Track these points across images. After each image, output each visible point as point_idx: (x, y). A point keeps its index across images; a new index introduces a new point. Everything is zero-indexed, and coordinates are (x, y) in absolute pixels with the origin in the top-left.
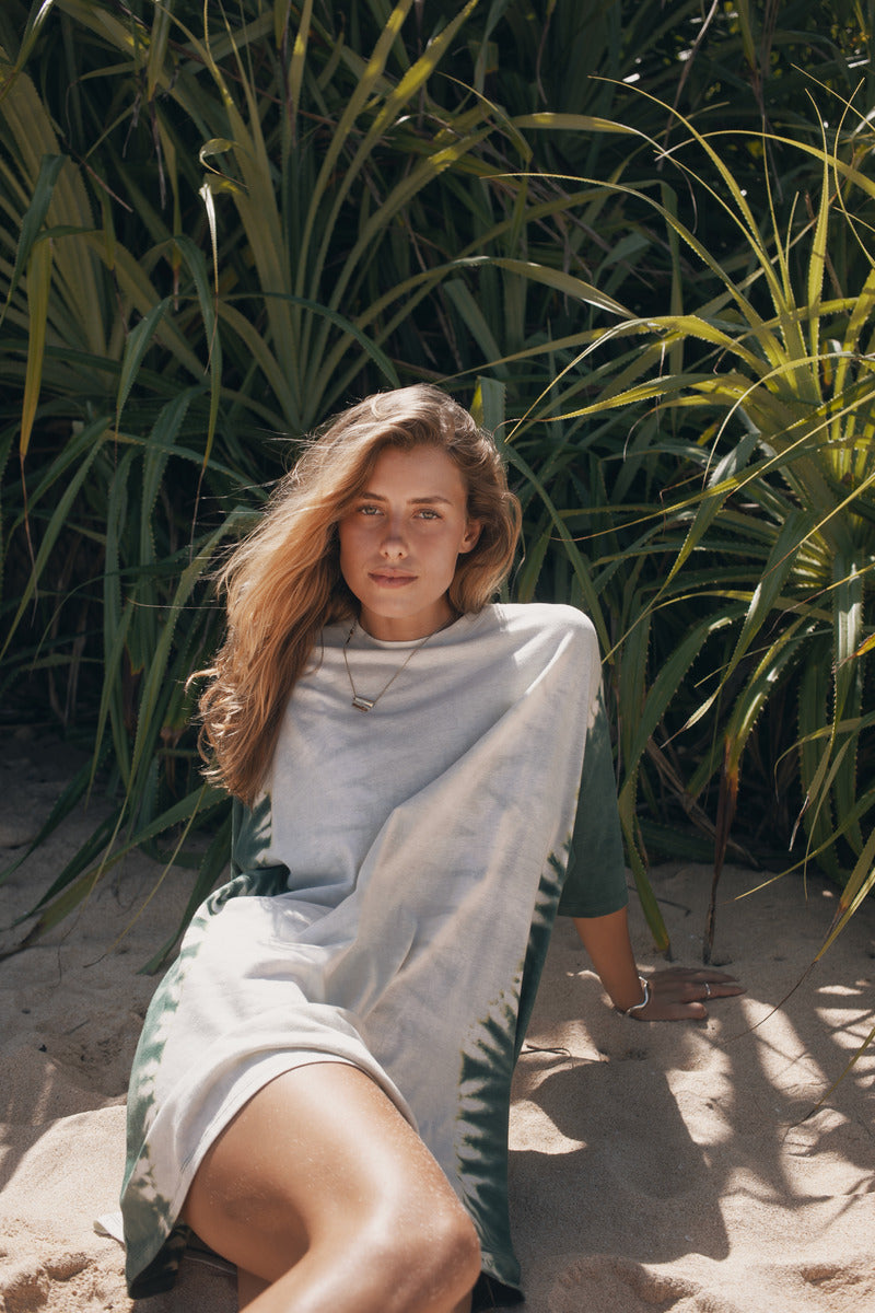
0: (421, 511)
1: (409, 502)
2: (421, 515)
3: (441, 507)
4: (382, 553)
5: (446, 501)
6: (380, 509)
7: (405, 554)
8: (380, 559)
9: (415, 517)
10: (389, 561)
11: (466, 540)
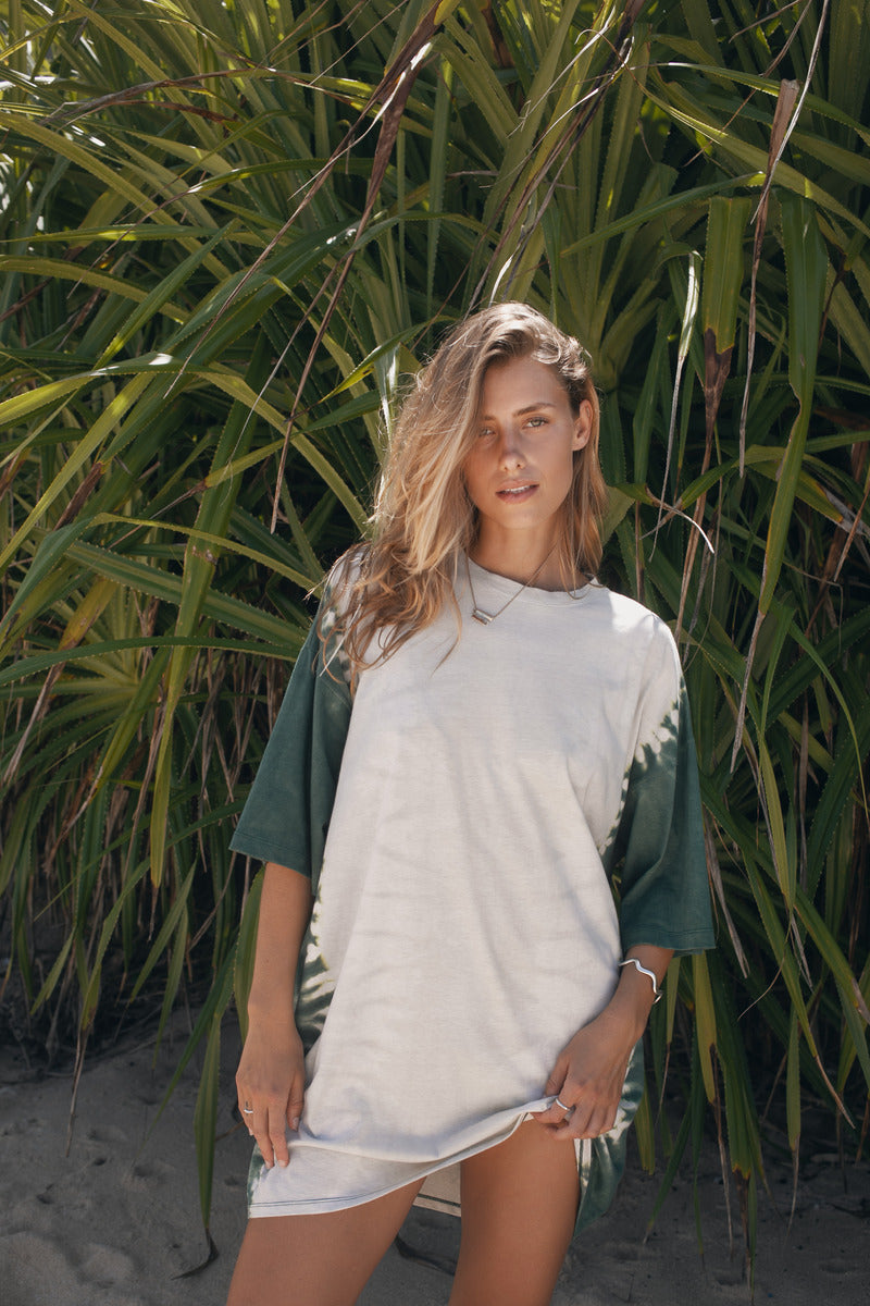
0: (528, 420)
1: (514, 415)
2: (530, 424)
3: (546, 412)
4: (502, 468)
5: (549, 405)
6: (490, 428)
7: (522, 465)
8: (500, 475)
9: (524, 428)
10: (510, 474)
11: (579, 436)
